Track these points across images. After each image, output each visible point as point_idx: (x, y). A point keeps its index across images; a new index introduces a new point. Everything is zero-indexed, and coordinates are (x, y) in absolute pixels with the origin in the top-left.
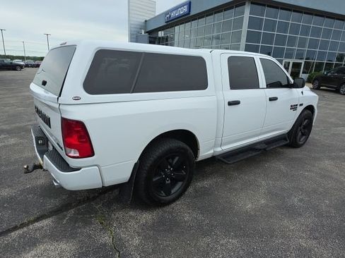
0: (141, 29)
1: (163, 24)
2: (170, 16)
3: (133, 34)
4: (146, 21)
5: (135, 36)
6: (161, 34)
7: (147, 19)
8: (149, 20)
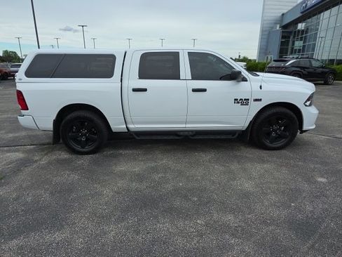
0: (276, 24)
1: (299, 15)
2: (306, 5)
3: (266, 31)
4: (283, 15)
5: (266, 33)
6: (301, 26)
7: (285, 11)
8: (287, 12)
